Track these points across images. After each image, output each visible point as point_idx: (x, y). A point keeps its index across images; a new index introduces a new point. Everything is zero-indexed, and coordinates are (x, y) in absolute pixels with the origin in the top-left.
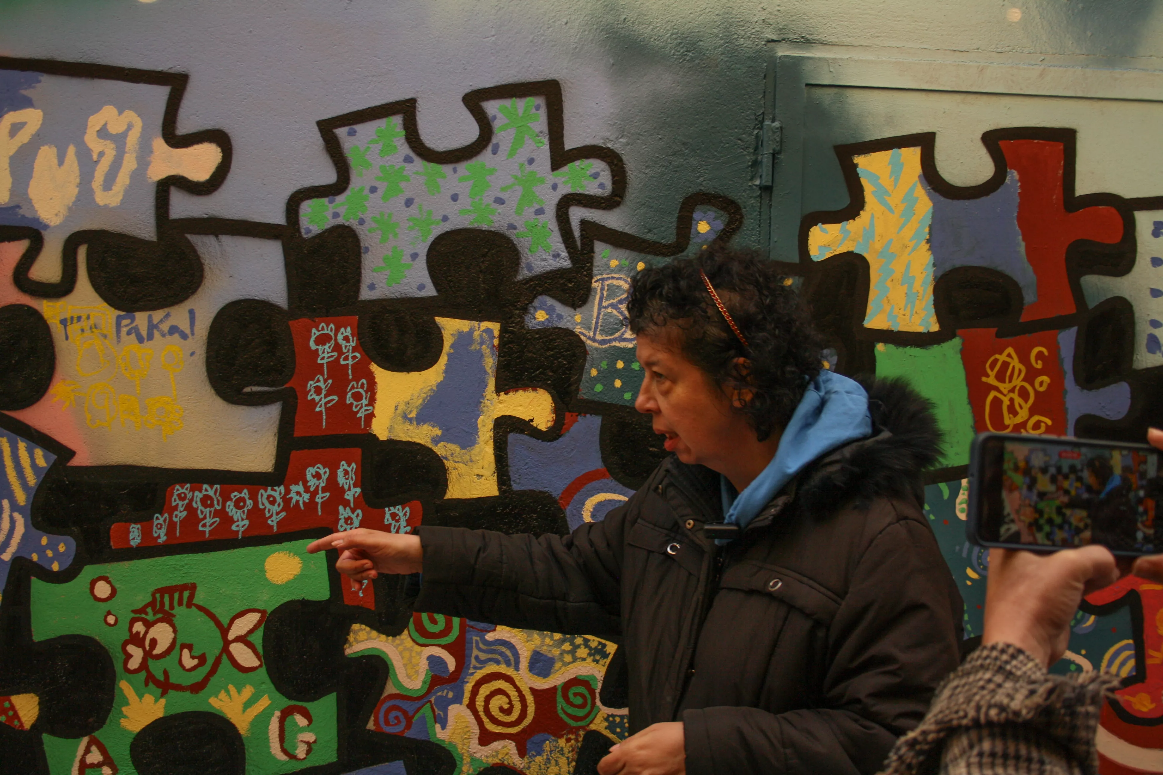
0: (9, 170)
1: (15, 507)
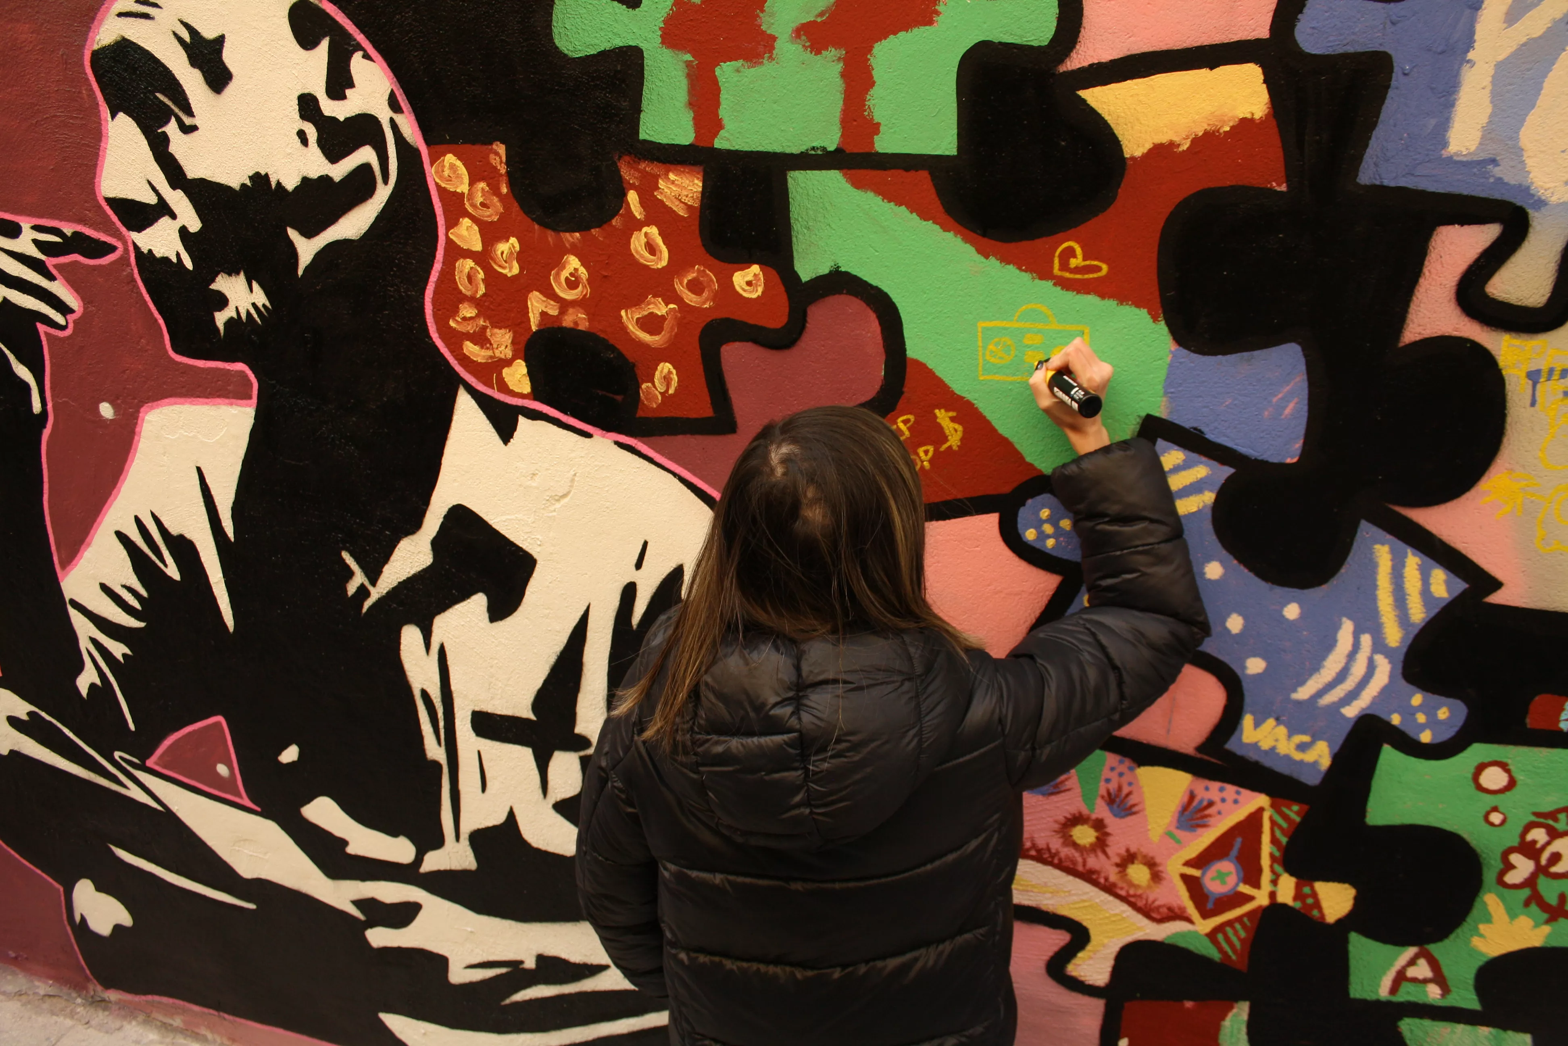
0: (1489, 88)
1: (1379, 646)
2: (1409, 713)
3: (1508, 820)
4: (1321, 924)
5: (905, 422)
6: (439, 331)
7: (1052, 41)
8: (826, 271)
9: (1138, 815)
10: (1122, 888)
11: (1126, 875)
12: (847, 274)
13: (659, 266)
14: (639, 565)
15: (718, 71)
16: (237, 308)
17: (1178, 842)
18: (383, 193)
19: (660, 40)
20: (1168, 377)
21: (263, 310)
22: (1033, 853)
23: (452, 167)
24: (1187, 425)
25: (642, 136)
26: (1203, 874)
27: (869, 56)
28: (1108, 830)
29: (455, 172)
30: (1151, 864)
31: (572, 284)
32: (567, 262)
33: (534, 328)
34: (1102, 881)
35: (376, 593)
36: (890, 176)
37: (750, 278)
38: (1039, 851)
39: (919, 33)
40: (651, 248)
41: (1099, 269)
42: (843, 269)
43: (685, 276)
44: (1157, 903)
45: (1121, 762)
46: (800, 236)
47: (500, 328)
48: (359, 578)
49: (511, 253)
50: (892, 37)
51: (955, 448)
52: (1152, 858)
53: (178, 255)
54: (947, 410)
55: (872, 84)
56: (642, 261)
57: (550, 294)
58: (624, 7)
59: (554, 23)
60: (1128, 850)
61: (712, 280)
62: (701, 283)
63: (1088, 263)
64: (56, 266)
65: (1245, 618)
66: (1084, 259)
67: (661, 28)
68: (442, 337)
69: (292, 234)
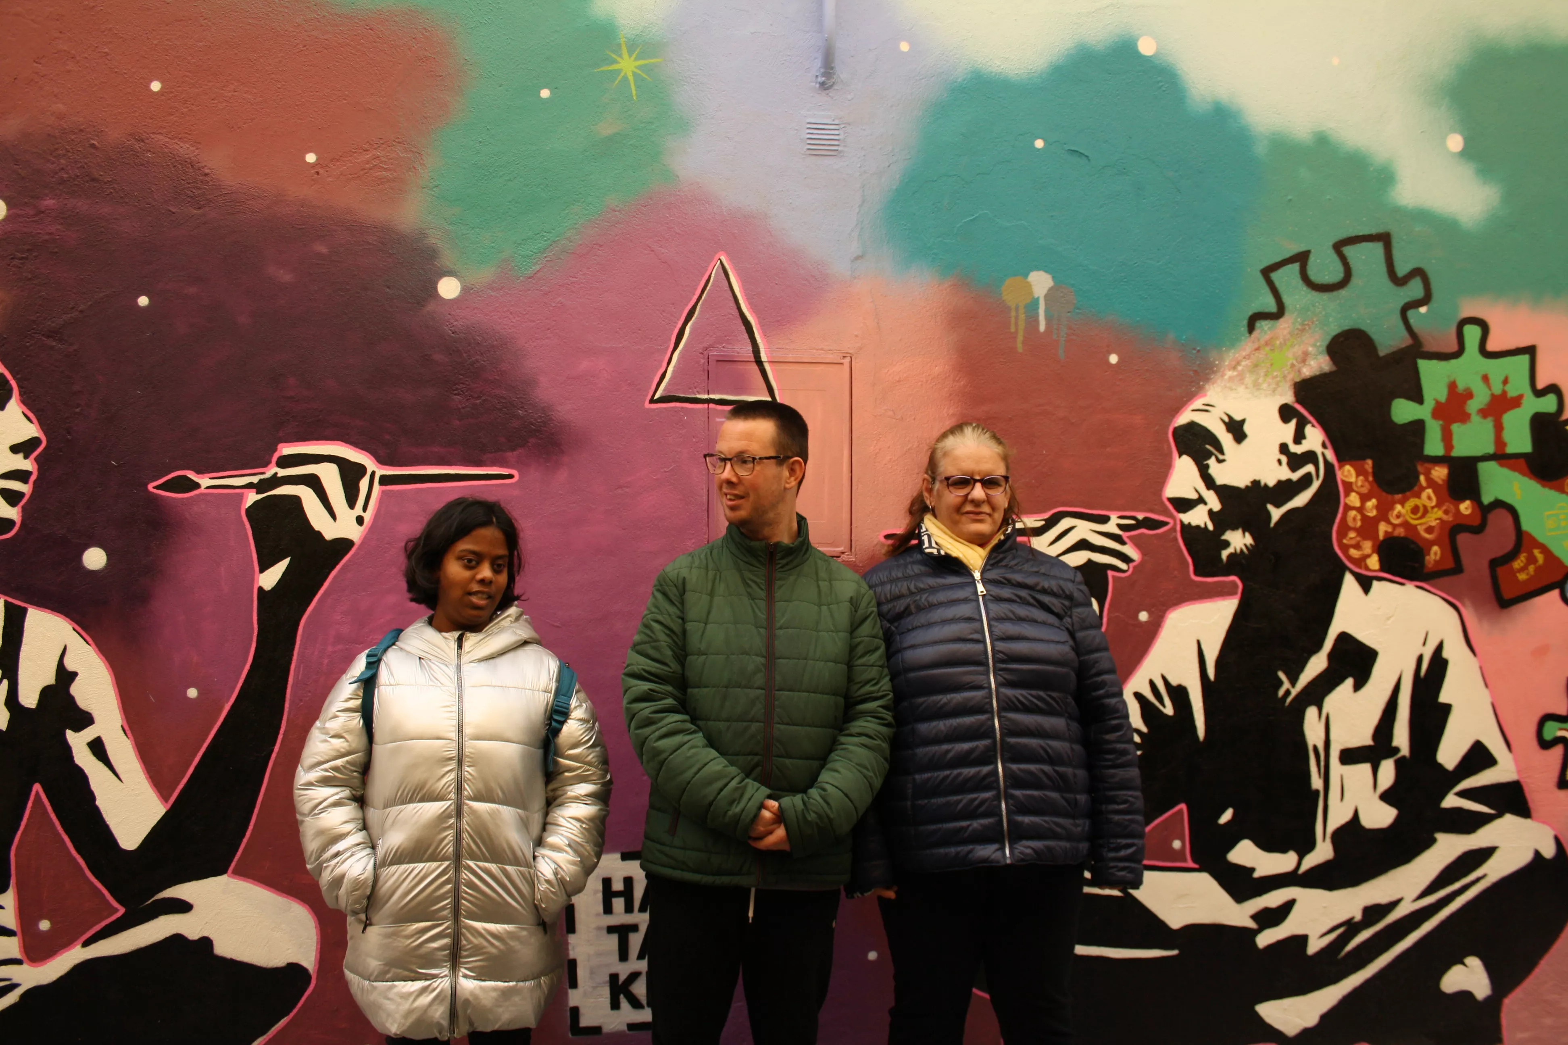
5: (1523, 557)
7: (1556, 411)
8: (1493, 500)
12: (1500, 500)
13: (1433, 505)
14: (1424, 644)
15: (1451, 427)
16: (1234, 547)
18: (1316, 485)
19: (1431, 416)
21: (1249, 546)
23: (1349, 471)
25: (1425, 453)
27: (1502, 420)
29: (1349, 473)
31: (1398, 517)
33: (1381, 539)
35: (1294, 692)
36: (1512, 461)
37: (1466, 506)
39: (1516, 412)
40: (1430, 498)
42: (1498, 498)
43: (1442, 508)
46: (1483, 488)
47: (1367, 541)
48: (1286, 685)
49: (1373, 506)
50: (1508, 412)
51: (1541, 565)
53: (1205, 524)
54: (1537, 549)
55: (1504, 429)
56: (1427, 504)
57: (1388, 522)
58: (1418, 404)
59: (1393, 411)
61: (1452, 509)
62: (1448, 510)
64: (1128, 537)
67: (1431, 412)
69: (1270, 507)
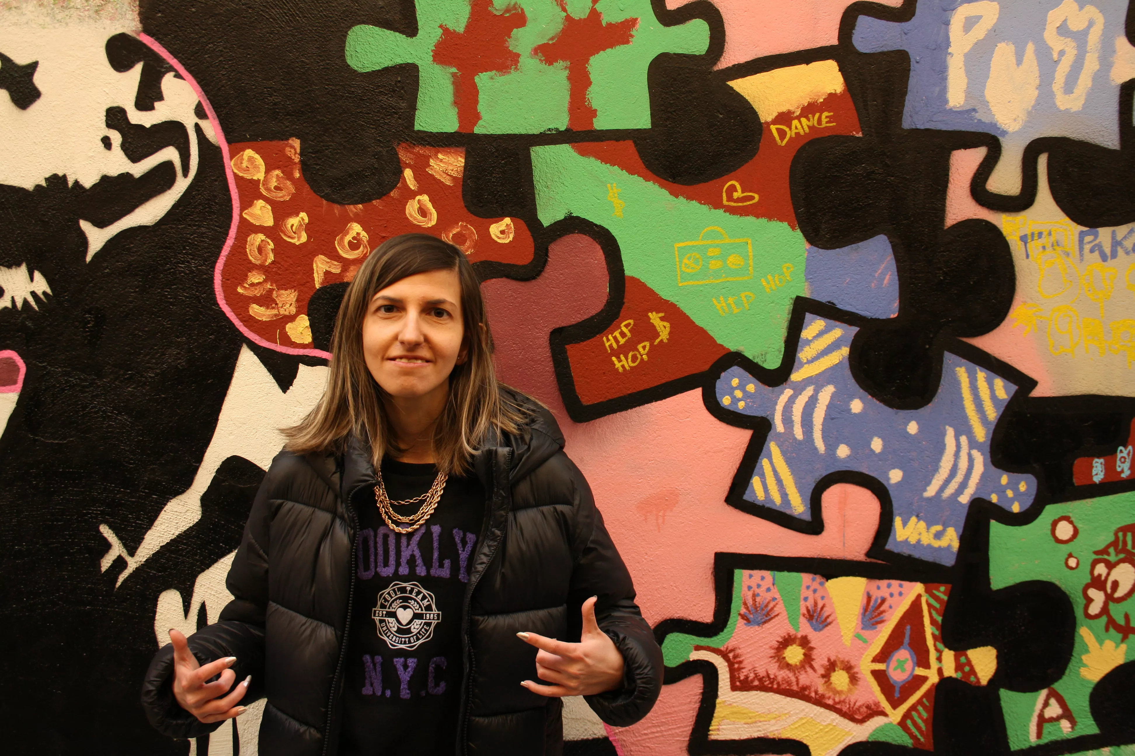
0: (963, 68)
1: (973, 444)
2: (1001, 491)
3: (1080, 562)
4: (978, 688)
5: (626, 326)
6: (227, 298)
7: (707, 51)
8: (562, 217)
9: (832, 625)
10: (829, 698)
11: (831, 683)
12: (578, 218)
13: (430, 225)
15: (477, 79)
16: (13, 298)
17: (865, 641)
18: (181, 184)
19: (432, 59)
20: (807, 268)
21: (42, 297)
22: (756, 683)
23: (251, 159)
24: (824, 300)
25: (417, 127)
26: (888, 667)
27: (587, 65)
28: (812, 645)
29: (252, 164)
30: (848, 668)
31: (354, 246)
32: (351, 228)
33: (318, 286)
34: (813, 694)
35: (133, 564)
36: (605, 145)
37: (503, 228)
38: (761, 680)
39: (620, 50)
40: (423, 212)
41: (753, 198)
42: (574, 215)
43: (450, 231)
44: (858, 704)
45: (813, 580)
46: (541, 193)
47: (286, 290)
48: (117, 550)
49: (301, 225)
50: (602, 52)
51: (665, 341)
52: (848, 662)
54: (657, 312)
55: (590, 83)
56: (415, 222)
57: (334, 255)
58: (404, 36)
59: (347, 48)
60: (829, 660)
61: (473, 233)
62: (464, 235)
63: (745, 194)
65: (883, 440)
66: (743, 192)
67: (432, 51)
68: (229, 304)
69: (85, 226)
